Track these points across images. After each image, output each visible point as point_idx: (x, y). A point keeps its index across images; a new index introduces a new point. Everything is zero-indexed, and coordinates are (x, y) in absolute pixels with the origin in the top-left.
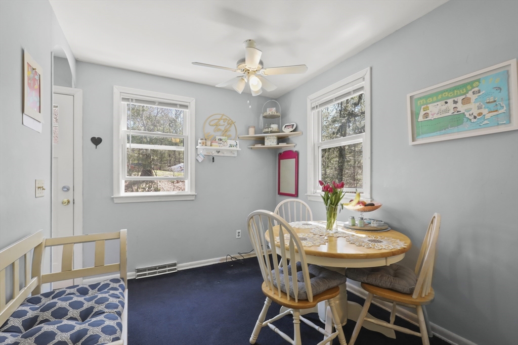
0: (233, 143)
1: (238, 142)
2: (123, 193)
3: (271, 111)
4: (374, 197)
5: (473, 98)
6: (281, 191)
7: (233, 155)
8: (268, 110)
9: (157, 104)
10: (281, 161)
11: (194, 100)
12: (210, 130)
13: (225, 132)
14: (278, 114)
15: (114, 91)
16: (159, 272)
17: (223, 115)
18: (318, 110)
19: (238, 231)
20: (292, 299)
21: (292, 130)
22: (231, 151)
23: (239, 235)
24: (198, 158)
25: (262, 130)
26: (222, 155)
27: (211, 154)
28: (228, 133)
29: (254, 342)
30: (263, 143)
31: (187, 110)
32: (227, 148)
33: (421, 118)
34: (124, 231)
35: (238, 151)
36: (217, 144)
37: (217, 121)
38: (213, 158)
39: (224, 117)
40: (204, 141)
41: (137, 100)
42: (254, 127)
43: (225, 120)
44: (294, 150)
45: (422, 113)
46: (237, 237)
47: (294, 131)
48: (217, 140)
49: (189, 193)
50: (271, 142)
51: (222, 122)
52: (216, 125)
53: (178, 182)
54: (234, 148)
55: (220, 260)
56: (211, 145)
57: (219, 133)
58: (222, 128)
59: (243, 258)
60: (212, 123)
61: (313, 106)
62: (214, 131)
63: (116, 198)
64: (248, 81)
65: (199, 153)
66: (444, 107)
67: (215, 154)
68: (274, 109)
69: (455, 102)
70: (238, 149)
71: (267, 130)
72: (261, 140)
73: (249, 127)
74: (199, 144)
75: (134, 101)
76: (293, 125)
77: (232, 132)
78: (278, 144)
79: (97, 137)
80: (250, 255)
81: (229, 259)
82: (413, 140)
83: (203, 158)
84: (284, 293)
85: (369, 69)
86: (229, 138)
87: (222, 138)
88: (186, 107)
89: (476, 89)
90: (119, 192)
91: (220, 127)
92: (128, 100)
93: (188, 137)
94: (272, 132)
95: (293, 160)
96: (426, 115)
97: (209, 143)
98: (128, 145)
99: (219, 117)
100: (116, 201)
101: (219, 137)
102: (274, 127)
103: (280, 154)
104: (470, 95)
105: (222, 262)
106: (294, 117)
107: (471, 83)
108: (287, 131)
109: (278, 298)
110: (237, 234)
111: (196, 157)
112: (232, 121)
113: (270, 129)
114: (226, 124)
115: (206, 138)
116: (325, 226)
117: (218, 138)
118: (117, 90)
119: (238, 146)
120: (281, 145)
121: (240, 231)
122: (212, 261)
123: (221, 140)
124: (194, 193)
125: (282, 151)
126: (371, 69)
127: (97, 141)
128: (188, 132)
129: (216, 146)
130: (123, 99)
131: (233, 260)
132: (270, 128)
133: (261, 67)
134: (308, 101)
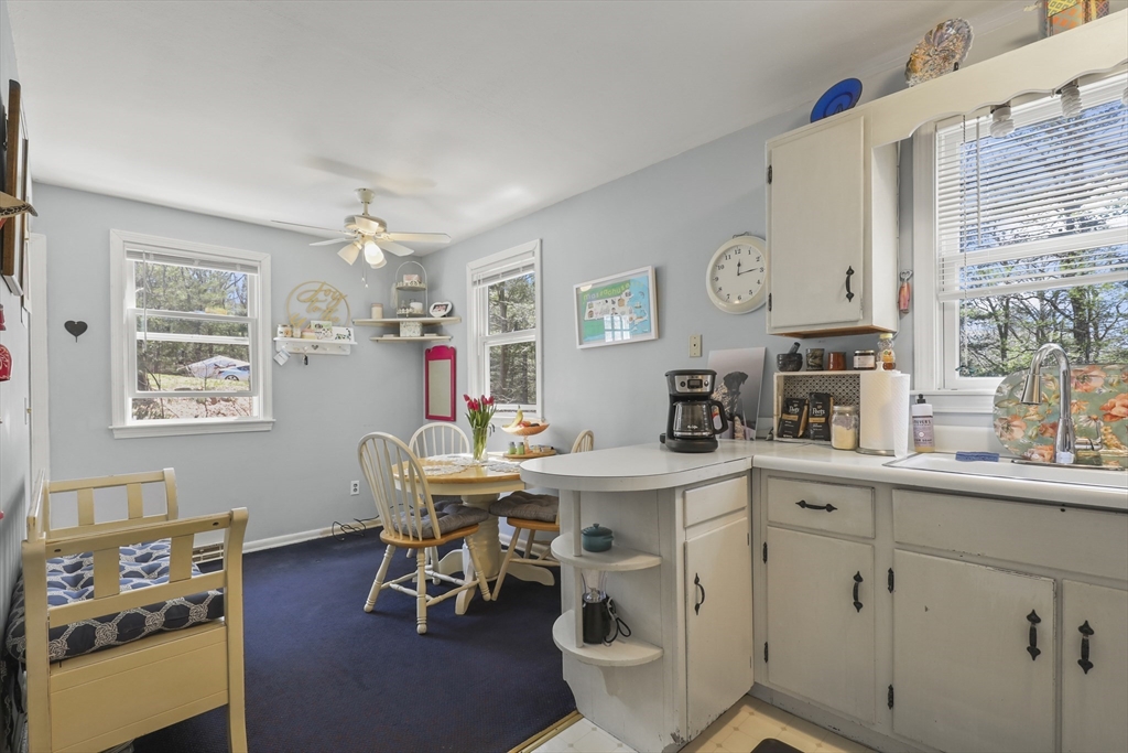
0: (343, 331)
1: (351, 330)
2: (131, 422)
3: (410, 280)
4: (547, 417)
5: (627, 299)
6: (431, 414)
7: (343, 353)
8: (405, 276)
9: (196, 262)
10: (430, 362)
11: (269, 258)
12: (299, 309)
13: (328, 313)
14: (423, 286)
15: (111, 239)
16: (205, 558)
17: (324, 283)
18: (481, 287)
19: (353, 482)
20: (415, 538)
21: (445, 313)
22: (340, 346)
23: (355, 490)
24: (277, 358)
25: (395, 311)
26: (324, 352)
27: (301, 351)
28: (333, 315)
29: (371, 608)
30: (397, 333)
31: (255, 275)
32: (332, 340)
33: (587, 318)
34: (169, 470)
35: (351, 345)
36: (313, 334)
37: (312, 293)
38: (306, 358)
39: (325, 287)
40: (289, 329)
41: (158, 257)
42: (382, 305)
43: (327, 292)
44: (450, 345)
45: (588, 310)
46: (353, 493)
47: (450, 314)
48: (313, 327)
49: (262, 419)
50: (411, 331)
51: (321, 296)
52: (312, 301)
53: (214, 402)
54: (346, 341)
55: (321, 534)
56: (302, 337)
57: (317, 315)
58: (323, 306)
59: (363, 528)
60: (303, 297)
61: (475, 279)
62: (308, 311)
63: (118, 429)
64: (363, 246)
65: (278, 349)
66: (605, 307)
67: (309, 350)
68: (415, 278)
69: (614, 303)
70: (353, 342)
71: (403, 311)
72: (394, 328)
73: (372, 306)
74: (279, 335)
75: (151, 257)
76: (447, 306)
77: (341, 313)
78: (422, 335)
79: (76, 321)
80: (376, 522)
81: (337, 530)
82: (580, 344)
83: (286, 358)
84: (406, 535)
85: (538, 241)
86: (336, 322)
87: (321, 323)
88: (254, 269)
89: (627, 291)
90: (123, 418)
91: (318, 305)
92: (139, 255)
93: (257, 320)
94: (411, 315)
95: (448, 363)
96: (591, 313)
97: (297, 332)
98: (140, 335)
99: (316, 287)
100: (117, 435)
101: (317, 322)
102: (417, 307)
103: (428, 351)
104: (623, 296)
105: (325, 536)
106: (448, 293)
107: (624, 283)
108: (437, 315)
109: (400, 540)
110: (353, 488)
111: (273, 356)
112: (341, 294)
113: (408, 311)
114: (329, 299)
115: (292, 323)
116: (472, 456)
117: (314, 323)
118: (117, 237)
119: (352, 337)
120: (427, 337)
121: (357, 482)
122: (307, 536)
123: (320, 327)
124: (270, 419)
125: (431, 346)
126: (541, 241)
127: (76, 328)
128: (258, 311)
129: (311, 338)
130: (129, 252)
131: (348, 531)
132: (409, 308)
133: (382, 229)
134: (468, 270)
